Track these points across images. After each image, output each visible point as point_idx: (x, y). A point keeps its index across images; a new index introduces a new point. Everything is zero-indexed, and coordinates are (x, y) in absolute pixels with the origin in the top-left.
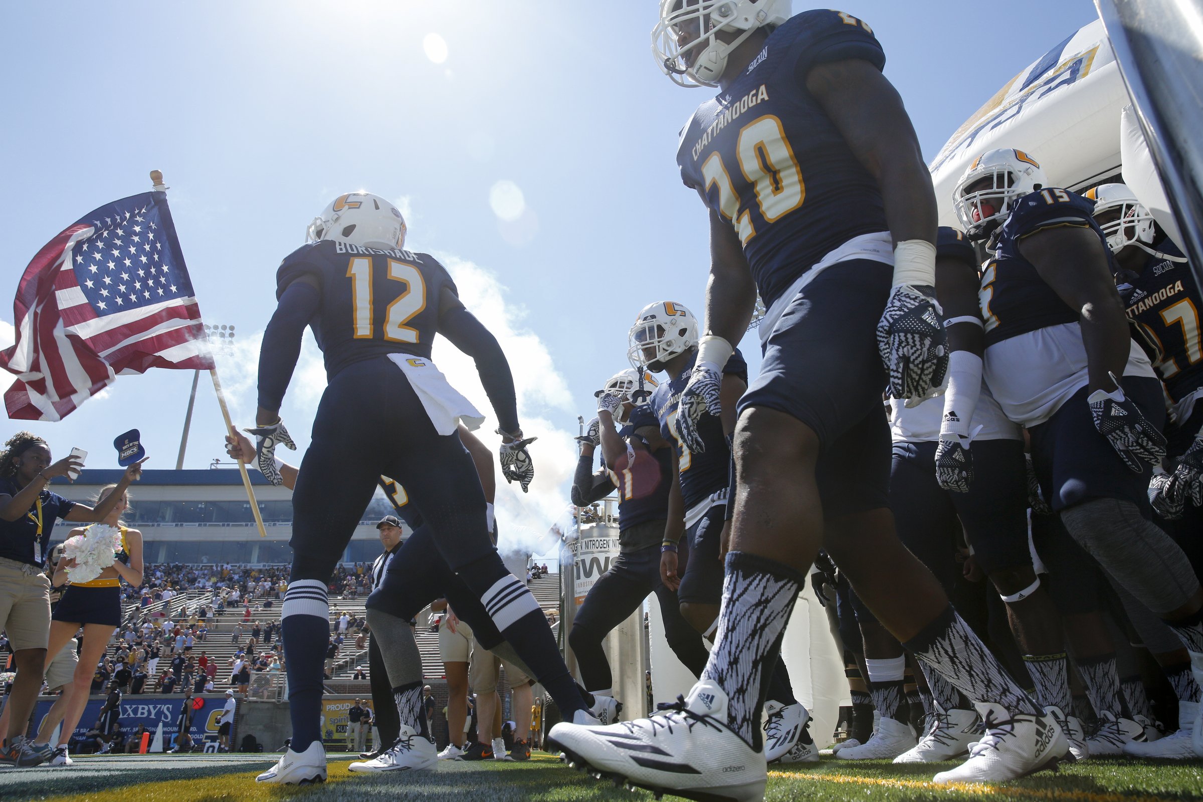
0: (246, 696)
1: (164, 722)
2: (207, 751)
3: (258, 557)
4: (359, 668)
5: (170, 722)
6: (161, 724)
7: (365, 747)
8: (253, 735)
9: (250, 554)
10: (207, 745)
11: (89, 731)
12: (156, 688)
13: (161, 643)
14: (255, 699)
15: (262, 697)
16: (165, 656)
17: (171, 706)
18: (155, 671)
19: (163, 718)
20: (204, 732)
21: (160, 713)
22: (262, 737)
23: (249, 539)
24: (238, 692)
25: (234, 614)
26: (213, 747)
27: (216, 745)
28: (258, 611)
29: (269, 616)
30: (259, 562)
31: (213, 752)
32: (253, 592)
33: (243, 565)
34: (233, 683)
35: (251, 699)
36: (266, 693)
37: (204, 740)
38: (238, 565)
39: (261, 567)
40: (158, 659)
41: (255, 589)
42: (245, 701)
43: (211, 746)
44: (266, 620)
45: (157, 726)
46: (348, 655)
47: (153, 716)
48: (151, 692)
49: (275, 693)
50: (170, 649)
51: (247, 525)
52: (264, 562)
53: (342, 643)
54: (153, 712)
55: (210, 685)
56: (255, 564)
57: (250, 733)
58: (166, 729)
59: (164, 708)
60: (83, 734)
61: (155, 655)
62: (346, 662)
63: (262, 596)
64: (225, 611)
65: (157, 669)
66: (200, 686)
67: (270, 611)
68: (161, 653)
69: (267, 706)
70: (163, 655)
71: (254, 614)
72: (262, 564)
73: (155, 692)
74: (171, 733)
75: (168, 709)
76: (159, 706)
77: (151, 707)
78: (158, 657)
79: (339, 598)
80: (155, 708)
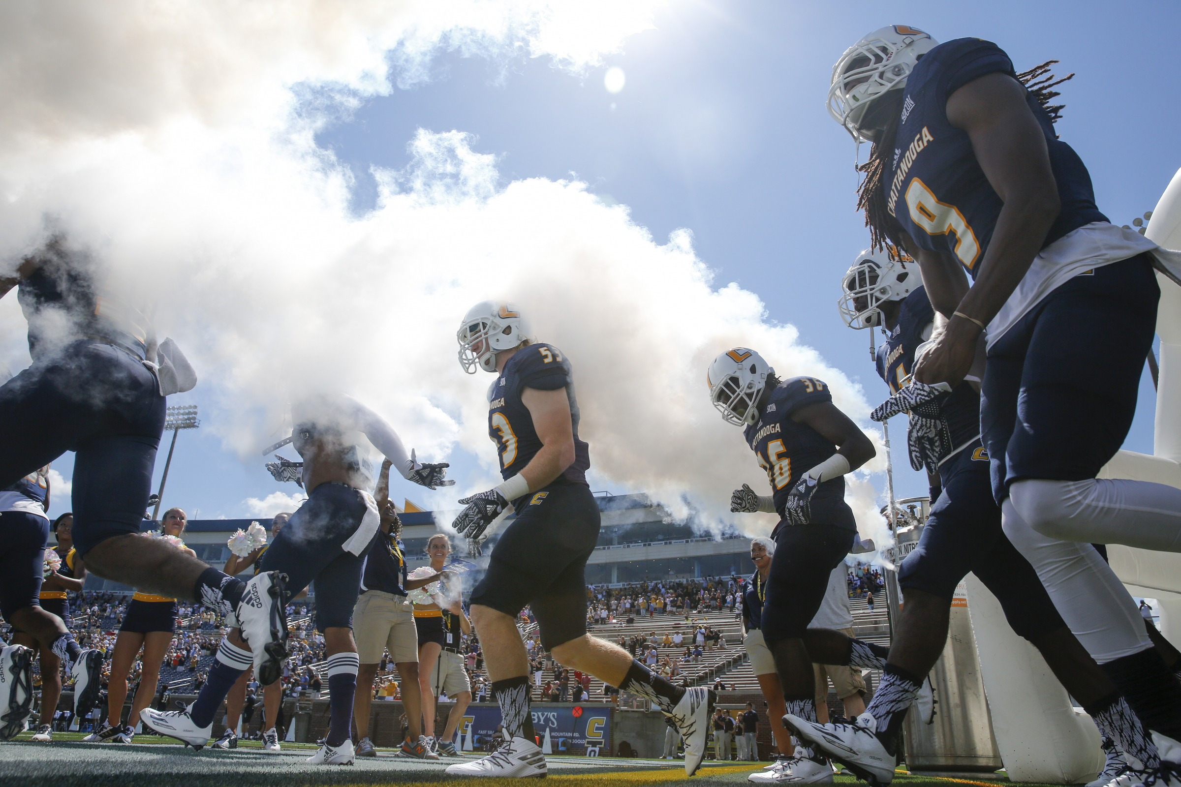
0: (618, 706)
1: (550, 728)
2: (590, 755)
3: (618, 577)
4: (718, 680)
5: (557, 728)
6: (548, 730)
7: (730, 756)
8: (628, 742)
9: (610, 575)
10: (590, 749)
11: (494, 733)
12: (542, 698)
13: (543, 657)
14: (625, 708)
15: (632, 706)
16: (547, 670)
17: (555, 714)
18: (540, 682)
19: (550, 725)
20: (585, 738)
21: (547, 720)
22: (636, 744)
23: (608, 561)
24: (610, 701)
25: (601, 630)
26: (595, 751)
27: (597, 749)
28: (622, 627)
29: (634, 632)
30: (618, 582)
31: (594, 755)
32: (616, 610)
33: (605, 585)
34: (606, 694)
35: (623, 708)
36: (635, 703)
37: (586, 745)
38: (601, 585)
39: (621, 587)
40: (542, 671)
41: (617, 607)
42: (618, 710)
43: (592, 751)
44: (630, 635)
45: (545, 731)
46: (707, 667)
47: (542, 722)
48: (539, 701)
49: (643, 703)
50: (551, 662)
51: (604, 549)
52: (623, 582)
53: (701, 655)
54: (542, 719)
55: (585, 696)
56: (615, 585)
57: (624, 739)
58: (553, 734)
59: (550, 715)
60: (490, 736)
61: (538, 669)
62: (706, 673)
63: (625, 612)
64: (594, 628)
65: (542, 681)
66: (577, 696)
67: (633, 626)
68: (544, 666)
69: (637, 715)
70: (546, 668)
71: (619, 630)
72: (621, 584)
73: (542, 701)
74: (558, 737)
75: (554, 716)
76: (546, 714)
77: (540, 714)
78: (541, 670)
79: (694, 612)
80: (543, 715)
